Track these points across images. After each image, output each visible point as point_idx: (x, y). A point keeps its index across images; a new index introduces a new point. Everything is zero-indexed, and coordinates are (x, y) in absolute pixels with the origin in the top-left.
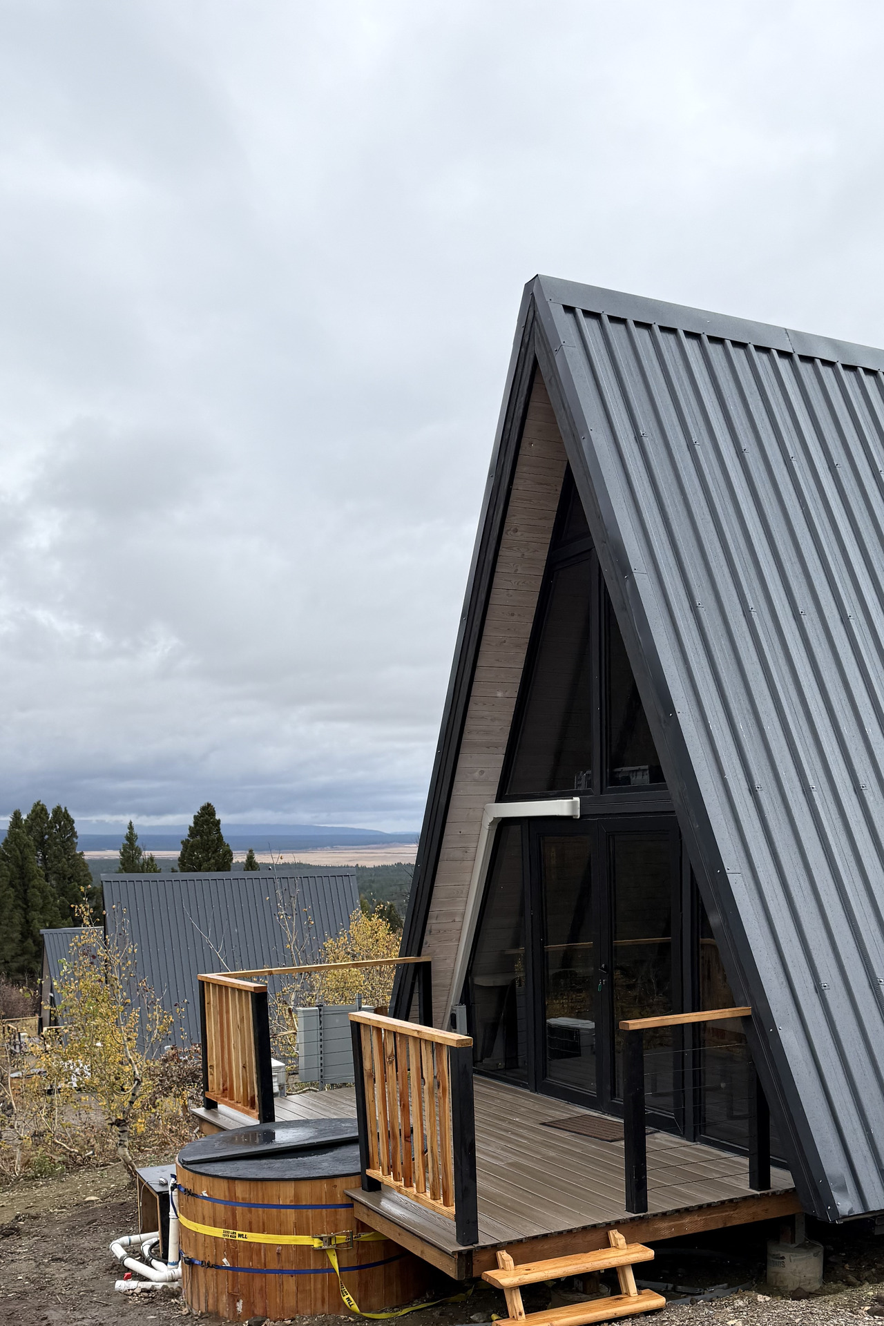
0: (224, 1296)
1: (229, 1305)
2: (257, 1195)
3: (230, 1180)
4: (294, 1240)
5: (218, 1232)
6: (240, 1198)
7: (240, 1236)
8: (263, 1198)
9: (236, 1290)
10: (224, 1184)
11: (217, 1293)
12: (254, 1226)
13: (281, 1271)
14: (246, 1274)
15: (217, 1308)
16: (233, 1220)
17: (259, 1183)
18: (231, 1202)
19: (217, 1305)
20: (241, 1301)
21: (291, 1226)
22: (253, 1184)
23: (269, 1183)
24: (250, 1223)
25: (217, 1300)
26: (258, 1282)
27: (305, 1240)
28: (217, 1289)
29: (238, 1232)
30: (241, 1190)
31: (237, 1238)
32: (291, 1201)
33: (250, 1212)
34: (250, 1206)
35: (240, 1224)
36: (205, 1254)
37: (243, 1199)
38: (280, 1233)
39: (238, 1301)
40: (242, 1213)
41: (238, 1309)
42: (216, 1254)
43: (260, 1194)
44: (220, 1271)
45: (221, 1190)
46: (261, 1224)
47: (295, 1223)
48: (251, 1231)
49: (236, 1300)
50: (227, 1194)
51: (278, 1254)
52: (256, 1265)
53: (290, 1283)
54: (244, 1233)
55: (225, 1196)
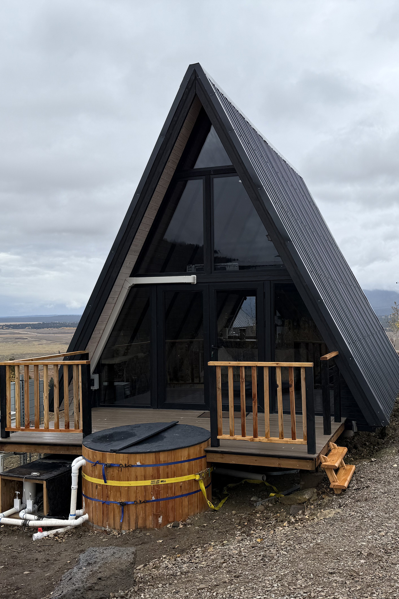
0: (151, 517)
1: (154, 520)
2: (171, 457)
3: (156, 453)
4: (188, 478)
5: (148, 483)
6: (162, 461)
7: (162, 481)
8: (174, 459)
9: (158, 511)
10: (152, 456)
11: (145, 516)
12: (170, 475)
13: (182, 496)
14: (165, 501)
15: (145, 525)
16: (158, 473)
17: (173, 451)
18: (157, 465)
19: (145, 523)
20: (161, 517)
21: (186, 471)
22: (169, 452)
23: (177, 451)
24: (168, 473)
25: (145, 520)
26: (170, 505)
27: (191, 477)
28: (145, 513)
29: (160, 480)
30: (163, 457)
31: (160, 483)
32: (187, 458)
33: (168, 467)
34: (167, 464)
35: (161, 475)
36: (136, 497)
37: (164, 462)
38: (181, 476)
39: (160, 517)
40: (163, 469)
41: (160, 521)
42: (145, 495)
43: (173, 457)
44: (147, 504)
45: (150, 459)
46: (173, 473)
47: (188, 469)
48: (168, 478)
49: (158, 517)
50: (154, 460)
51: (181, 487)
52: (170, 495)
53: (186, 500)
54: (164, 480)
55: (153, 462)
